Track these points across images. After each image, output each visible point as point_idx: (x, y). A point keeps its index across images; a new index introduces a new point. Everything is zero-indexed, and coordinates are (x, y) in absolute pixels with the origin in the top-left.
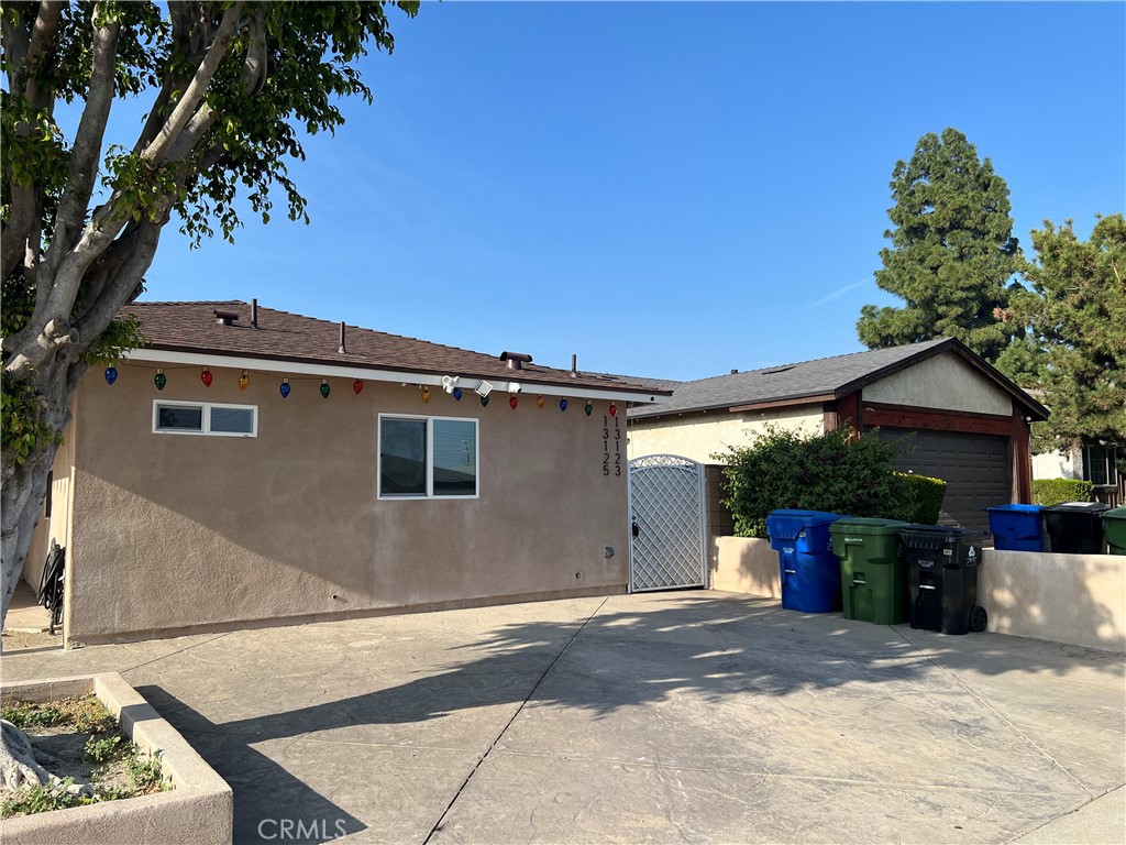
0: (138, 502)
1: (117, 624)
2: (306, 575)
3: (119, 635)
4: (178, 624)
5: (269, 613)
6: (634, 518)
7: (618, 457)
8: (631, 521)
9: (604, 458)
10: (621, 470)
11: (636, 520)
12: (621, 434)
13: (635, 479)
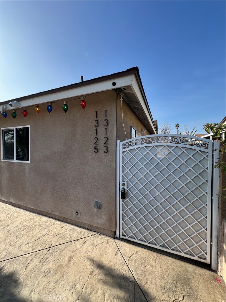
6: (124, 185)
7: (106, 139)
8: (122, 187)
9: (95, 140)
10: (109, 149)
11: (125, 187)
12: (109, 123)
13: (126, 155)
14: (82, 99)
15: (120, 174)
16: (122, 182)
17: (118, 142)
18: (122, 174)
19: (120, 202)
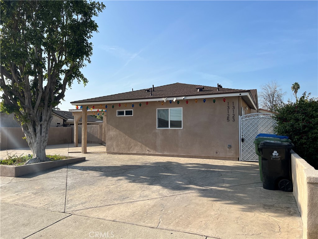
0: (115, 129)
1: (112, 151)
2: (142, 145)
3: (113, 153)
4: (121, 152)
5: (135, 152)
6: (242, 136)
7: (234, 115)
8: (241, 137)
9: (227, 116)
10: (235, 119)
11: (243, 137)
12: (235, 107)
13: (244, 122)
14: (224, 98)
15: (240, 131)
16: (241, 135)
17: (239, 116)
18: (241, 131)
19: (241, 144)
